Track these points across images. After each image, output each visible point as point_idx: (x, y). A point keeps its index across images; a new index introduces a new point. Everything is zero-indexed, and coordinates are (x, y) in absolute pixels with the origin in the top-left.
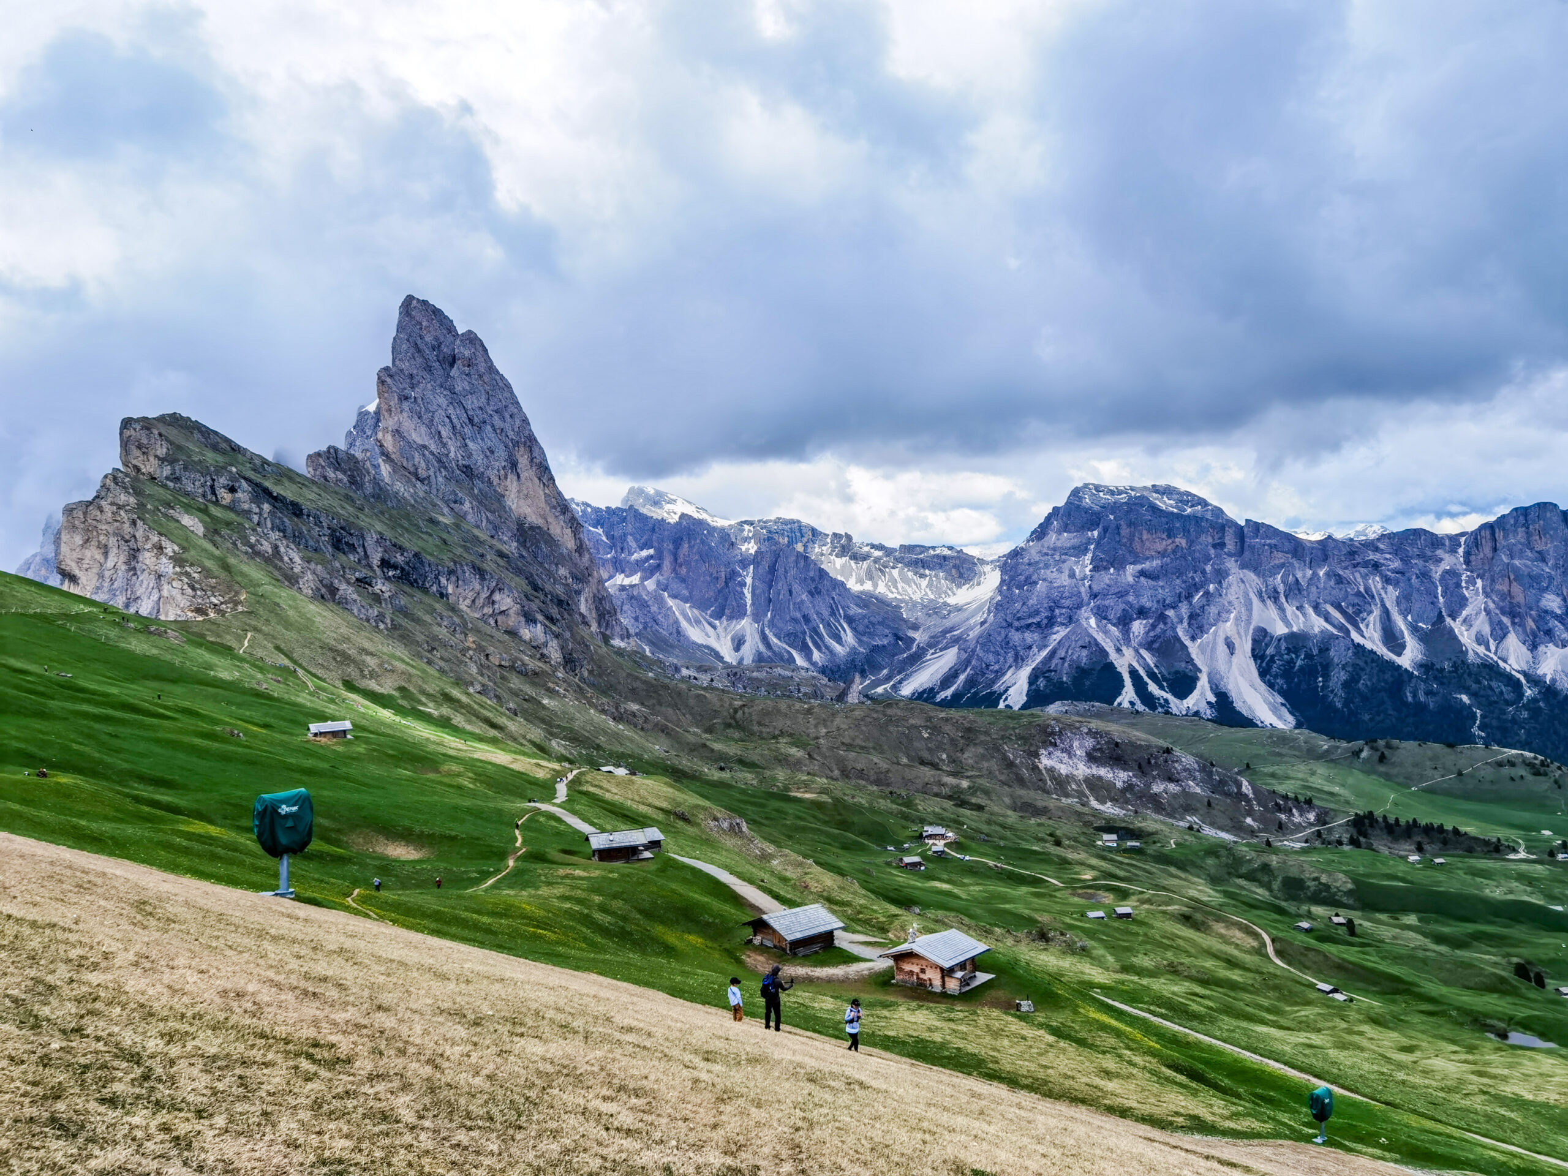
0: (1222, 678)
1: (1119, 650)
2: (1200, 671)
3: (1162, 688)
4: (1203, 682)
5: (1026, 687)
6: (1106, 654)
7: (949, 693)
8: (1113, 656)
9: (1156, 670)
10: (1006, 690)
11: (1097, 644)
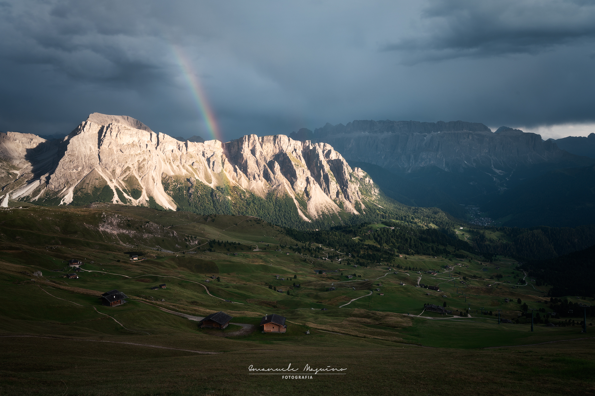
0: (151, 192)
1: (111, 180)
2: (143, 189)
3: (128, 195)
4: (144, 193)
5: (72, 195)
6: (106, 182)
7: (37, 198)
8: (109, 183)
9: (126, 189)
10: (64, 197)
11: (102, 178)
